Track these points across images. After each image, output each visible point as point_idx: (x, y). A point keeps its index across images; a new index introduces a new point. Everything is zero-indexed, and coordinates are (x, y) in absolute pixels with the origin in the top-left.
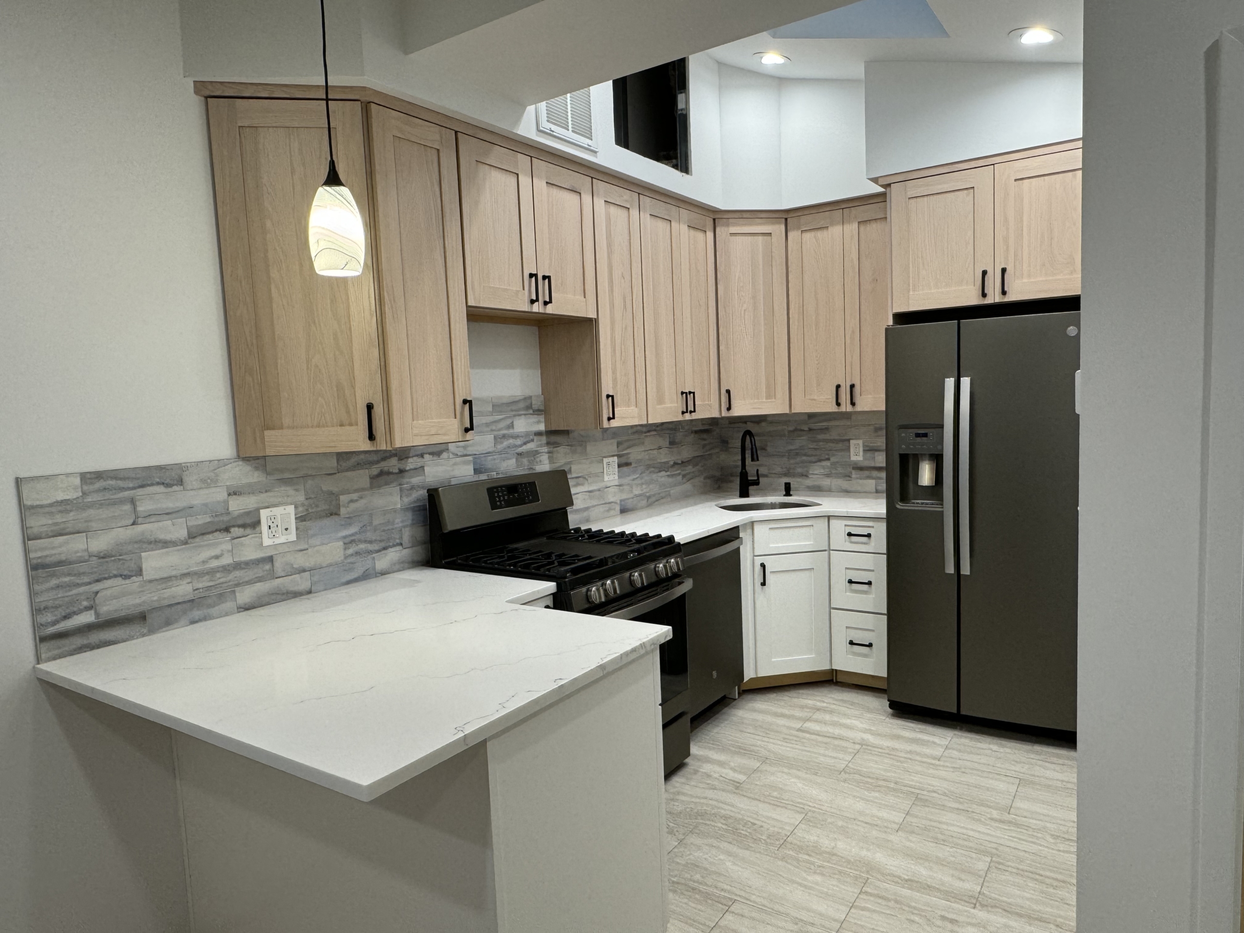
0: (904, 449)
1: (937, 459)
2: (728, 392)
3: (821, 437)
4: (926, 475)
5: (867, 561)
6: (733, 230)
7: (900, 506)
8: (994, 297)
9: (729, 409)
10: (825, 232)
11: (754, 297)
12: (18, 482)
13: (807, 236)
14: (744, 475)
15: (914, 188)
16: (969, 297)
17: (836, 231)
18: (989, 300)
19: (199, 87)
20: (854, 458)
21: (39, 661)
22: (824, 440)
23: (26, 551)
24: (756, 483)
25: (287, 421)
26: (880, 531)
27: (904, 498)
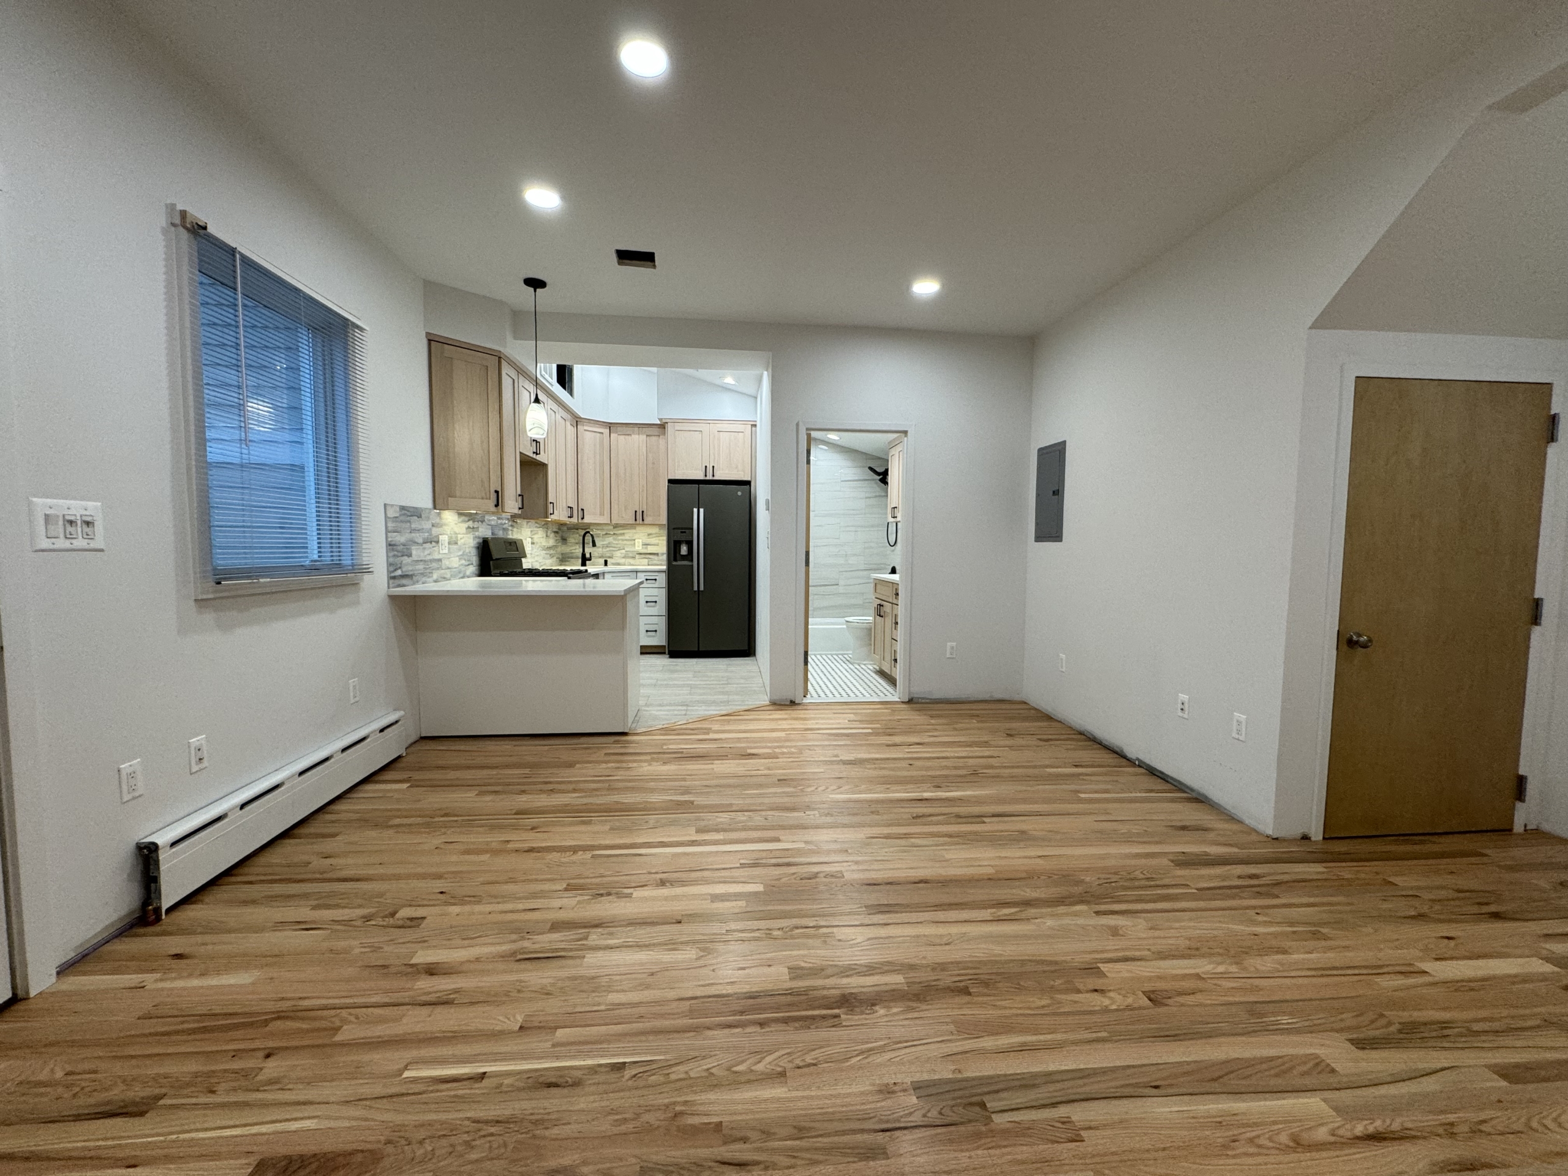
0: (676, 539)
1: (690, 544)
2: (583, 510)
3: (620, 538)
4: (684, 550)
5: (655, 592)
6: (586, 428)
7: (674, 563)
8: (709, 477)
9: (583, 518)
10: (629, 437)
11: (595, 463)
12: (385, 505)
13: (622, 437)
14: (584, 555)
15: (678, 427)
16: (701, 477)
17: (635, 437)
18: (708, 478)
19: (428, 334)
20: (637, 548)
21: (389, 588)
22: (623, 540)
23: (387, 538)
24: (590, 559)
25: (458, 494)
26: (662, 579)
27: (675, 560)
